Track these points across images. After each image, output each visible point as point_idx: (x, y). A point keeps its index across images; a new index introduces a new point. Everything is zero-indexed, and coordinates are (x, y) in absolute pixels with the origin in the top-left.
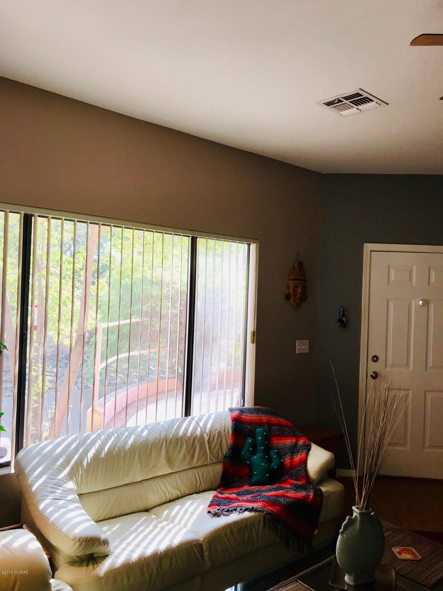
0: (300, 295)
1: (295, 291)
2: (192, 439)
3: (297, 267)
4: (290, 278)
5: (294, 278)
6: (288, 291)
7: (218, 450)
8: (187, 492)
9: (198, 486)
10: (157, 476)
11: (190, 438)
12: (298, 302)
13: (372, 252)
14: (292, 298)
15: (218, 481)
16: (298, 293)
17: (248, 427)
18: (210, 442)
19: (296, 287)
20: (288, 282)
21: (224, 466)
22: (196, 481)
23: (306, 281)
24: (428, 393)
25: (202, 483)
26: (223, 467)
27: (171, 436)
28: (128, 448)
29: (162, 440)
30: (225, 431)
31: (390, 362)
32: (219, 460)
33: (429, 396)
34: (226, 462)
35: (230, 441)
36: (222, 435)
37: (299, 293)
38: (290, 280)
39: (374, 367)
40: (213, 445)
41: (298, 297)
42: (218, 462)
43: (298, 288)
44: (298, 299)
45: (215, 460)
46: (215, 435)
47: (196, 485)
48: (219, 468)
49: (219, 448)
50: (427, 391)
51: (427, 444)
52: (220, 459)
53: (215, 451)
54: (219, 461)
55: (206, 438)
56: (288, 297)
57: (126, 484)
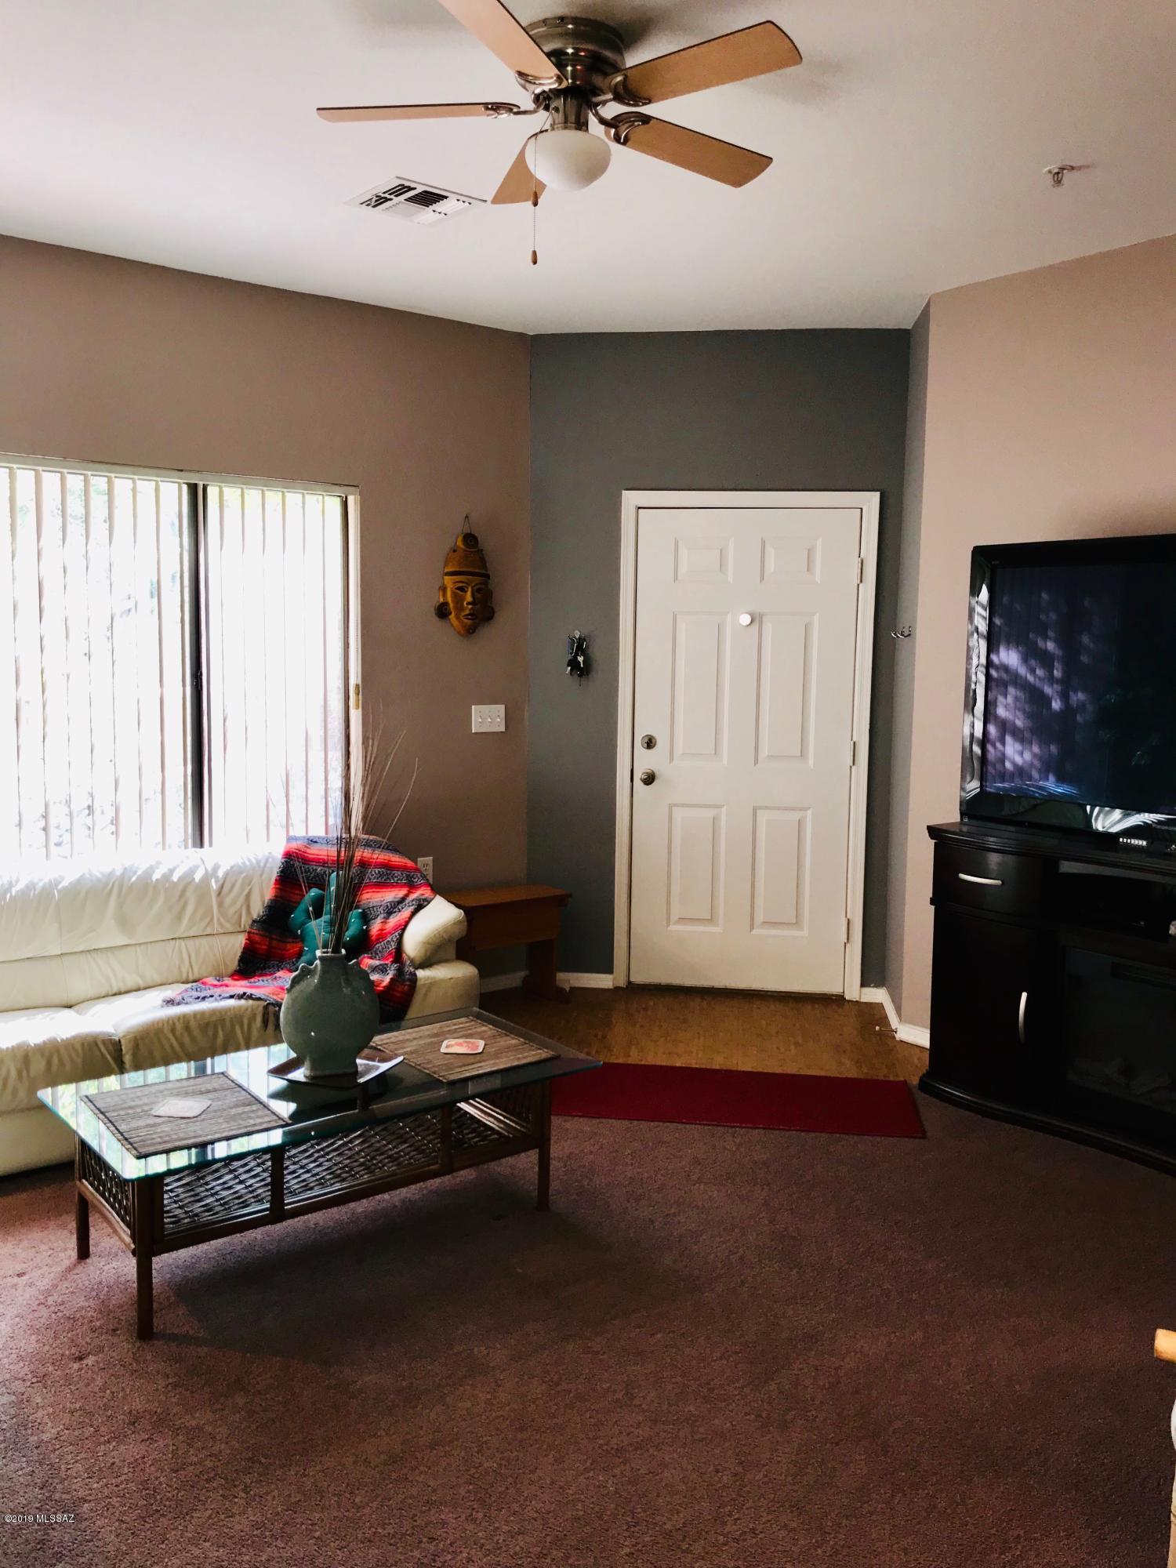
0: (470, 607)
1: (458, 600)
2: (181, 887)
3: (462, 546)
4: (446, 571)
5: (453, 569)
6: (442, 600)
7: (241, 908)
8: (158, 979)
9: (184, 970)
10: (96, 948)
11: (175, 885)
12: (469, 622)
13: (640, 510)
14: (453, 614)
15: (234, 965)
16: (465, 603)
17: (316, 870)
18: (222, 894)
19: (461, 589)
20: (443, 578)
21: (249, 939)
22: (181, 960)
23: (488, 576)
24: (759, 813)
25: (193, 964)
26: (246, 939)
27: (134, 879)
28: (34, 894)
29: (111, 885)
30: (261, 875)
31: (679, 749)
32: (240, 926)
33: (763, 817)
34: (253, 931)
35: (269, 893)
36: (253, 882)
37: (468, 604)
38: (448, 574)
39: (646, 761)
40: (228, 901)
41: (467, 612)
42: (239, 932)
43: (466, 592)
44: (467, 615)
45: (229, 927)
46: (236, 881)
47: (179, 967)
48: (240, 941)
49: (242, 906)
50: (761, 808)
51: (760, 918)
52: (242, 926)
53: (231, 911)
54: (240, 930)
55: (214, 885)
56: (442, 612)
57: (28, 958)
